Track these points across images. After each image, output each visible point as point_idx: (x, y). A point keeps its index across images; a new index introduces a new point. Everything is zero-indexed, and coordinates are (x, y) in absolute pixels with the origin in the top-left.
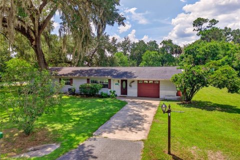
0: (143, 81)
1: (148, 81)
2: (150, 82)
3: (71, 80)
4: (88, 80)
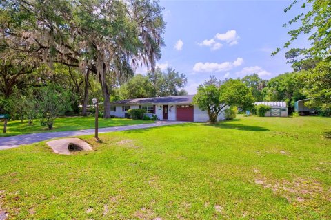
0: (181, 105)
2: (186, 106)
3: (130, 107)
4: (140, 106)
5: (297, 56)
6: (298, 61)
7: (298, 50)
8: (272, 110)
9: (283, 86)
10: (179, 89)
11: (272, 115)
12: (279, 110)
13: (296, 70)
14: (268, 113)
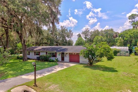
0: (72, 53)
1: (74, 53)
2: (75, 54)
3: (39, 52)
4: (46, 53)
5: (135, 18)
6: (135, 21)
7: (135, 15)
8: (121, 52)
9: (127, 37)
10: (68, 39)
11: (121, 55)
12: (124, 52)
13: (134, 27)
14: (118, 54)
